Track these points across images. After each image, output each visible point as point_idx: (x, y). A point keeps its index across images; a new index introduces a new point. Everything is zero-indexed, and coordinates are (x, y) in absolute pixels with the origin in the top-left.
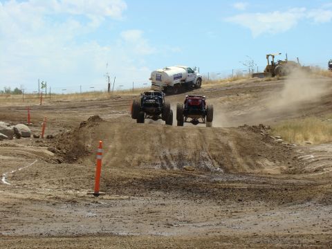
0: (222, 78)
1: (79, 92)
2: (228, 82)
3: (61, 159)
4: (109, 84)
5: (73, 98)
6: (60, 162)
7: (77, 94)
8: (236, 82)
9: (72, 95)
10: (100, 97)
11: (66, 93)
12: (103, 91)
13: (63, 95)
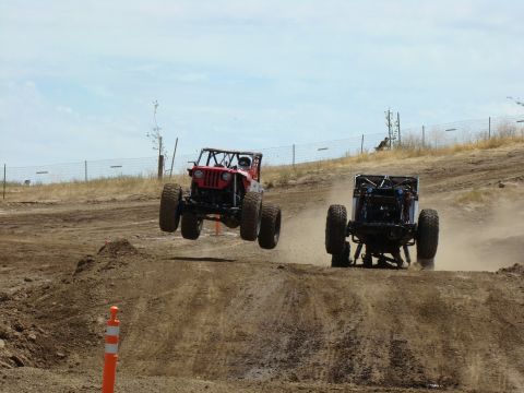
0: (461, 142)
1: (81, 178)
2: (477, 152)
3: (22, 355)
4: (161, 158)
5: (64, 193)
6: (19, 364)
7: (77, 184)
8: (496, 151)
9: (64, 185)
10: (137, 192)
11: (46, 180)
12: (145, 175)
13: (39, 185)
